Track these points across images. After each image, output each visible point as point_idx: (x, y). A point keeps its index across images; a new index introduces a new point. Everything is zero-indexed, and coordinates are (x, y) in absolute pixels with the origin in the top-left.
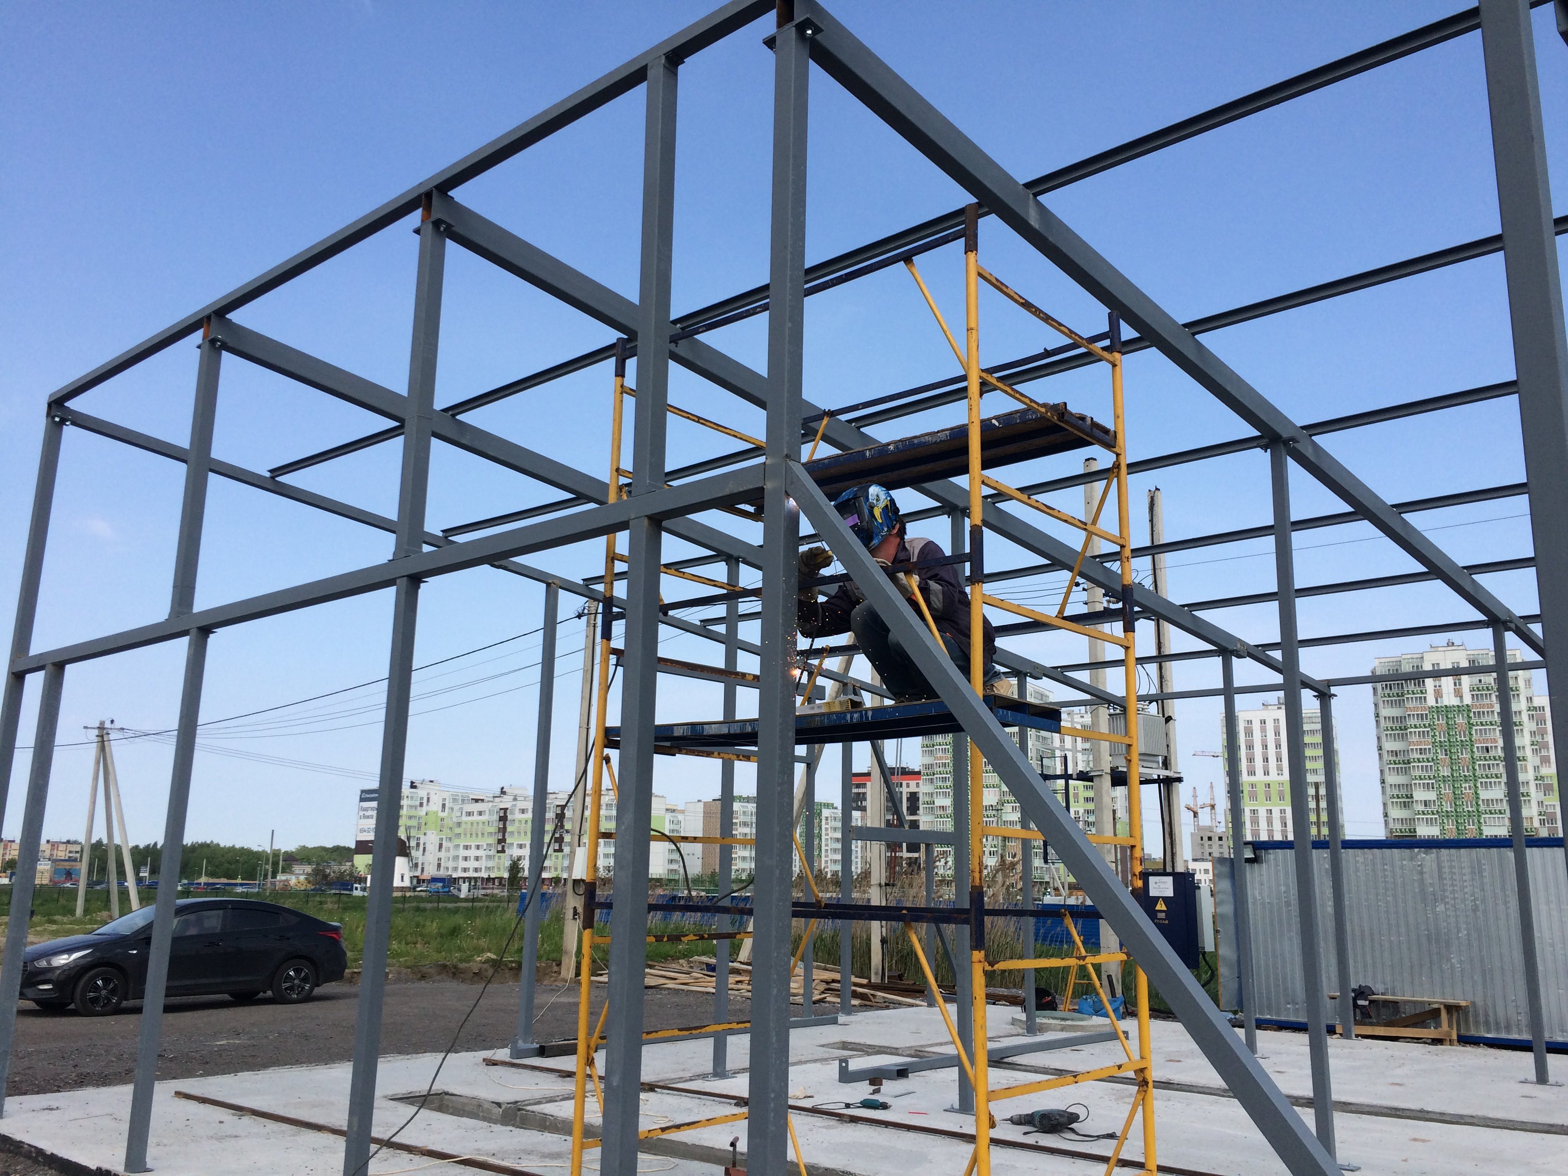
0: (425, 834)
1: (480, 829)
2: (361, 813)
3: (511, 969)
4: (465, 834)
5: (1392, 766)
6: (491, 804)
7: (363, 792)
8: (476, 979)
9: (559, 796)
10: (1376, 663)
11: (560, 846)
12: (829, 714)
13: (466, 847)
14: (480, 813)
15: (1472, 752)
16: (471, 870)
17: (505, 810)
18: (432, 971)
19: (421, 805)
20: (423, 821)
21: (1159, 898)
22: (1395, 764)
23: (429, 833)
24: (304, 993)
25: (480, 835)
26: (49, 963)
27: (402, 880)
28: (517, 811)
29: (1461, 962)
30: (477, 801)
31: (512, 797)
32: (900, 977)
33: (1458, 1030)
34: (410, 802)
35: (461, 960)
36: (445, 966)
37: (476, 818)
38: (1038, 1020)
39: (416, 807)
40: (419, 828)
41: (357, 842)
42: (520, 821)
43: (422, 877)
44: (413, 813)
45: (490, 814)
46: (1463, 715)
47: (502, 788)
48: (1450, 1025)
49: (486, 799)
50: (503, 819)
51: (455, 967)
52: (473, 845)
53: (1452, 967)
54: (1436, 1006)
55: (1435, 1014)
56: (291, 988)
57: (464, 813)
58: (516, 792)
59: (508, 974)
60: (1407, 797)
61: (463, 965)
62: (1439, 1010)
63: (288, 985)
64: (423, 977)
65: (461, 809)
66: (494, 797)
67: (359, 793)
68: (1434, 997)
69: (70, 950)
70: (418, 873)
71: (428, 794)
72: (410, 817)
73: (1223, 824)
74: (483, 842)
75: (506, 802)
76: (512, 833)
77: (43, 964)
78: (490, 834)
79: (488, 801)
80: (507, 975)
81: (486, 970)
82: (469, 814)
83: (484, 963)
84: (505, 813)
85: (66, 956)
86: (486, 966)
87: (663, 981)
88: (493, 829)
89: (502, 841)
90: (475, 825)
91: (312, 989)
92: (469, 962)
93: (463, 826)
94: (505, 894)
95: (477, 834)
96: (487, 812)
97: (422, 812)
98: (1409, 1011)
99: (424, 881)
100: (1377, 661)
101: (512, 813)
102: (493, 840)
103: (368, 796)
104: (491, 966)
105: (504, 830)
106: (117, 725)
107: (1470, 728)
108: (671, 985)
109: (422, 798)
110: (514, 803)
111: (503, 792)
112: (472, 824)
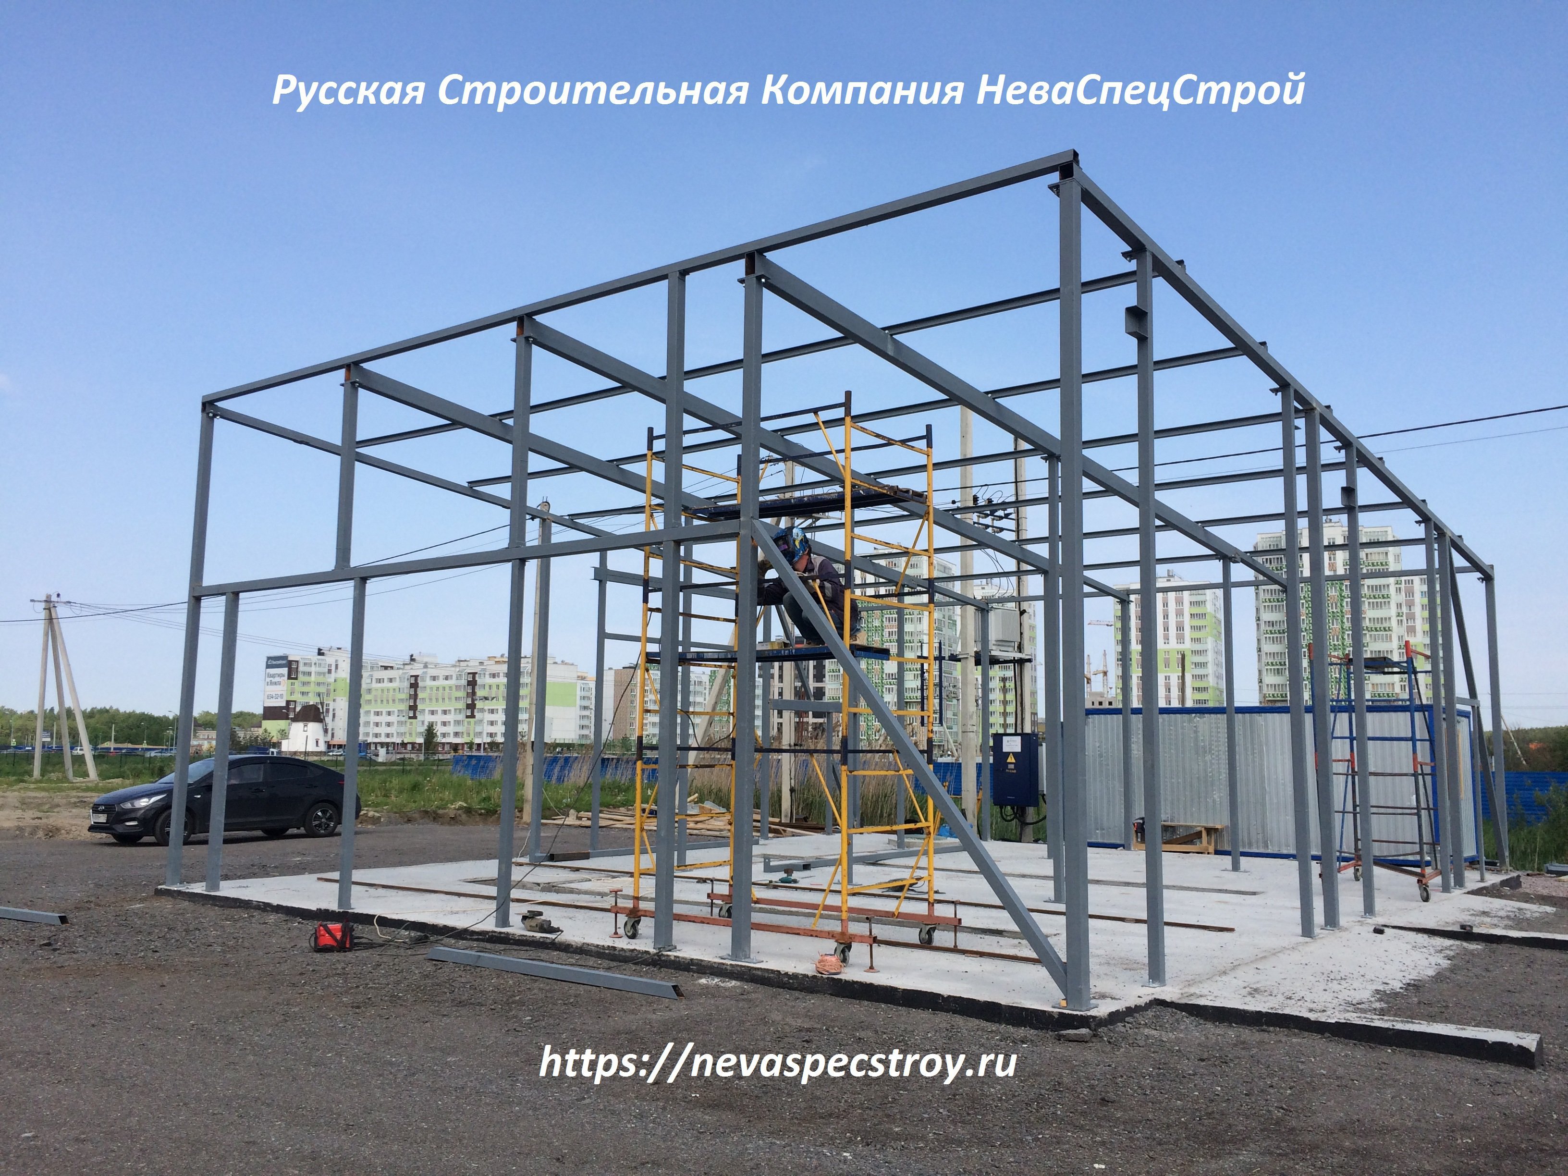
0: (334, 700)
1: (390, 696)
2: (268, 680)
3: (481, 814)
4: (376, 701)
5: (1268, 636)
6: (401, 671)
7: (269, 658)
8: (452, 822)
9: (470, 664)
10: (1258, 538)
11: (473, 712)
12: (773, 650)
13: (377, 714)
14: (391, 680)
15: (1343, 622)
16: (383, 735)
17: (416, 677)
18: (417, 815)
19: (330, 671)
20: (332, 688)
21: (1009, 753)
22: (1272, 633)
23: (338, 699)
24: (329, 829)
25: (391, 701)
26: (132, 805)
27: (317, 745)
28: (428, 679)
29: (1220, 797)
30: (386, 668)
31: (422, 665)
32: (806, 819)
33: (1216, 845)
34: (318, 669)
35: (439, 808)
36: (426, 812)
37: (386, 684)
38: (906, 840)
39: (324, 674)
40: (328, 695)
41: (265, 708)
42: (431, 688)
43: (332, 743)
44: (321, 679)
45: (401, 681)
46: (1335, 588)
47: (412, 656)
48: (1209, 843)
49: (396, 666)
50: (414, 686)
51: (435, 812)
52: (384, 711)
53: (1214, 801)
54: (1199, 829)
55: (1199, 835)
56: (320, 826)
57: (374, 681)
58: (425, 660)
59: (478, 818)
60: (1281, 665)
61: (440, 812)
62: (1201, 832)
63: (317, 822)
64: (409, 821)
65: (371, 676)
66: (404, 664)
67: (265, 660)
68: (1198, 822)
69: (149, 795)
70: (329, 738)
71: (336, 661)
72: (319, 684)
73: (1114, 690)
74: (394, 708)
75: (417, 670)
76: (423, 699)
77: (128, 805)
78: (401, 700)
79: (398, 669)
80: (477, 820)
81: (460, 815)
82: (379, 681)
83: (458, 809)
84: (416, 680)
85: (146, 800)
86: (460, 812)
87: (612, 822)
88: (404, 696)
89: (413, 708)
90: (386, 692)
91: (335, 827)
92: (445, 809)
93: (374, 693)
94: (422, 757)
95: (388, 701)
96: (398, 680)
97: (331, 679)
98: (1181, 833)
99: (334, 746)
100: (1259, 537)
101: (423, 680)
102: (404, 707)
103: (274, 663)
104: (464, 813)
105: (415, 697)
106: (63, 598)
107: (1342, 600)
108: (619, 825)
109: (330, 665)
110: (425, 670)
111: (412, 659)
112: (382, 690)
